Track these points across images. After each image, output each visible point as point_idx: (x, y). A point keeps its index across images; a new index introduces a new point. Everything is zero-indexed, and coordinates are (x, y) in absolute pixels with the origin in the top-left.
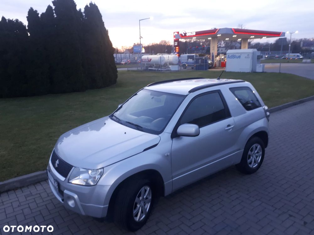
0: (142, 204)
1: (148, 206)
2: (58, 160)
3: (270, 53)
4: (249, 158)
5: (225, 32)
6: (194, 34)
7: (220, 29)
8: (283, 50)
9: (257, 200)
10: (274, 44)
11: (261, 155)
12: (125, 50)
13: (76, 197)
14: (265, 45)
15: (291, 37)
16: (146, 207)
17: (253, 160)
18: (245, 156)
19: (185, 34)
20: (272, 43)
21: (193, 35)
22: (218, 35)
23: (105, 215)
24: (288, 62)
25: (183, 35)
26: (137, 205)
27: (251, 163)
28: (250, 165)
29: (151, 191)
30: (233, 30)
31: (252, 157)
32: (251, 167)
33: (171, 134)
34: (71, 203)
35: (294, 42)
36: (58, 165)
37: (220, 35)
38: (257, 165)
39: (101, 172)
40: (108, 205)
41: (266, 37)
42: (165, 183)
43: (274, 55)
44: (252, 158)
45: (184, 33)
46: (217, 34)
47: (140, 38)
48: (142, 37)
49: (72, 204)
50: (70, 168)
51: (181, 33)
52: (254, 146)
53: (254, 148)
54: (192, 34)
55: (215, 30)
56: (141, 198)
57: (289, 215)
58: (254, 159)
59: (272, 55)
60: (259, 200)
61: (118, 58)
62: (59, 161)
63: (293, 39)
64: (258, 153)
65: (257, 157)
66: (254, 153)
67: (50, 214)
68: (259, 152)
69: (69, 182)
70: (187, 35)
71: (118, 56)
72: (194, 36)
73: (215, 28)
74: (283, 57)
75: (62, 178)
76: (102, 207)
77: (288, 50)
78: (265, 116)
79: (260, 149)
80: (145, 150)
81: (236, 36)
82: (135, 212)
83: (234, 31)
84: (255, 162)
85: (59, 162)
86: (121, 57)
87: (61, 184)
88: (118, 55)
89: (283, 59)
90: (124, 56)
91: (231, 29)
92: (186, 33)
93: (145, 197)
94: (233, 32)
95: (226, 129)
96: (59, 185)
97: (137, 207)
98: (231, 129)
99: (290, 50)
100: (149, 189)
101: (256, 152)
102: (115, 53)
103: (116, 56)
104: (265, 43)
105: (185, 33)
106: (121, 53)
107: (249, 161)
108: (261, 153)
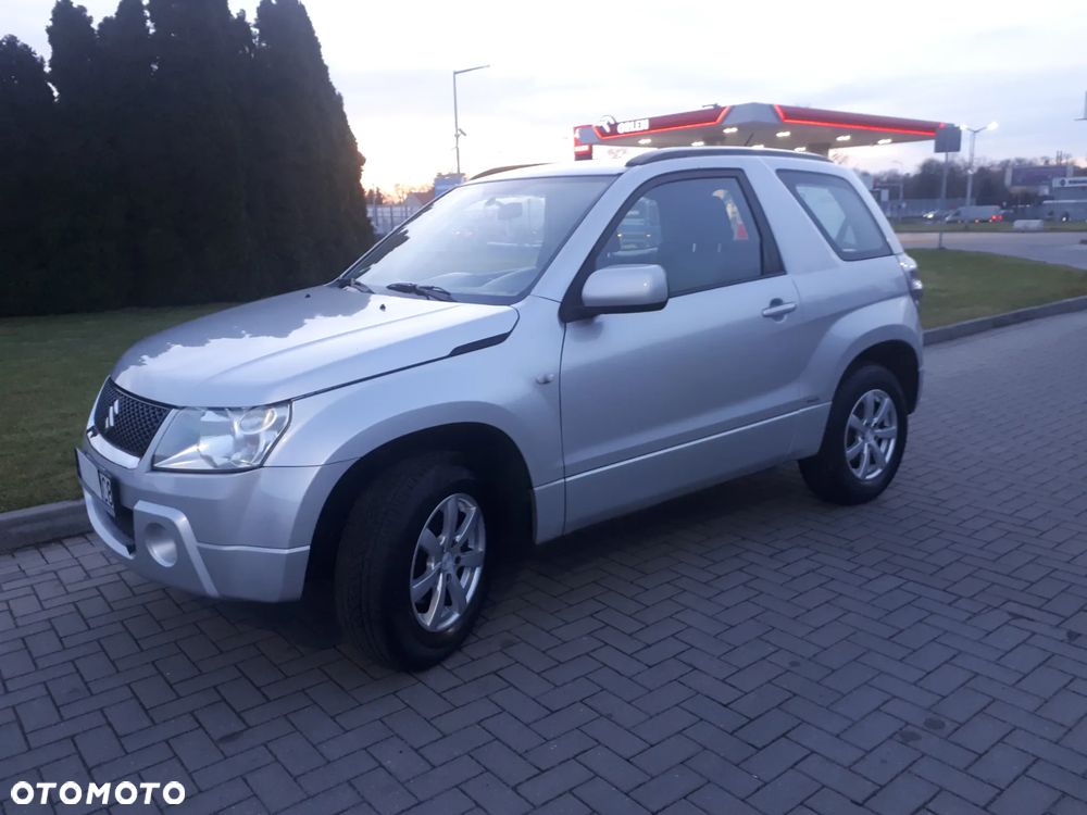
0: (450, 566)
1: (472, 581)
2: (116, 403)
3: (904, 205)
4: (852, 441)
5: (748, 119)
6: (645, 125)
7: (732, 108)
8: (947, 197)
9: (885, 574)
10: (916, 177)
11: (895, 434)
12: (405, 196)
13: (182, 521)
14: (885, 179)
15: (972, 155)
16: (463, 582)
17: (866, 451)
18: (837, 433)
19: (614, 127)
20: (908, 174)
21: (642, 129)
22: (727, 131)
23: (296, 589)
24: (966, 230)
25: (608, 129)
26: (428, 564)
27: (856, 463)
28: (854, 470)
29: (481, 519)
30: (778, 110)
31: (863, 438)
32: (859, 475)
33: (557, 306)
34: (160, 552)
35: (982, 171)
36: (116, 417)
37: (734, 130)
38: (881, 474)
39: (280, 421)
40: (308, 548)
41: (889, 141)
42: (536, 489)
43: (916, 214)
44: (863, 444)
45: (609, 124)
46: (726, 123)
47: (457, 136)
48: (463, 133)
49: (166, 558)
50: (161, 415)
51: (599, 125)
52: (870, 396)
53: (870, 407)
54: (637, 125)
55: (717, 110)
56: (443, 539)
57: (1010, 614)
58: (871, 447)
59: (910, 213)
60: (894, 575)
61: (380, 221)
62: (120, 404)
63: (979, 159)
64: (881, 425)
65: (879, 442)
66: (868, 425)
67: (90, 629)
68: (886, 424)
69: (154, 469)
70: (621, 129)
71: (380, 215)
72: (642, 134)
73: (716, 106)
74: (947, 219)
75: (129, 461)
76: (287, 551)
77: (964, 196)
78: (906, 289)
79: (890, 414)
80: (458, 351)
81: (787, 134)
82: (417, 587)
83: (781, 115)
84: (872, 461)
85: (120, 408)
86: (392, 217)
87: (125, 480)
88: (379, 209)
89: (949, 222)
90: (402, 212)
91: (771, 107)
92: (616, 124)
93: (458, 538)
94: (778, 116)
95: (765, 312)
96: (116, 486)
97: (427, 572)
98: (786, 317)
99: (973, 195)
100: (474, 509)
101: (876, 420)
102: (371, 203)
103: (375, 212)
104: (885, 174)
105: (612, 122)
106: (392, 205)
107: (850, 452)
108: (894, 427)
